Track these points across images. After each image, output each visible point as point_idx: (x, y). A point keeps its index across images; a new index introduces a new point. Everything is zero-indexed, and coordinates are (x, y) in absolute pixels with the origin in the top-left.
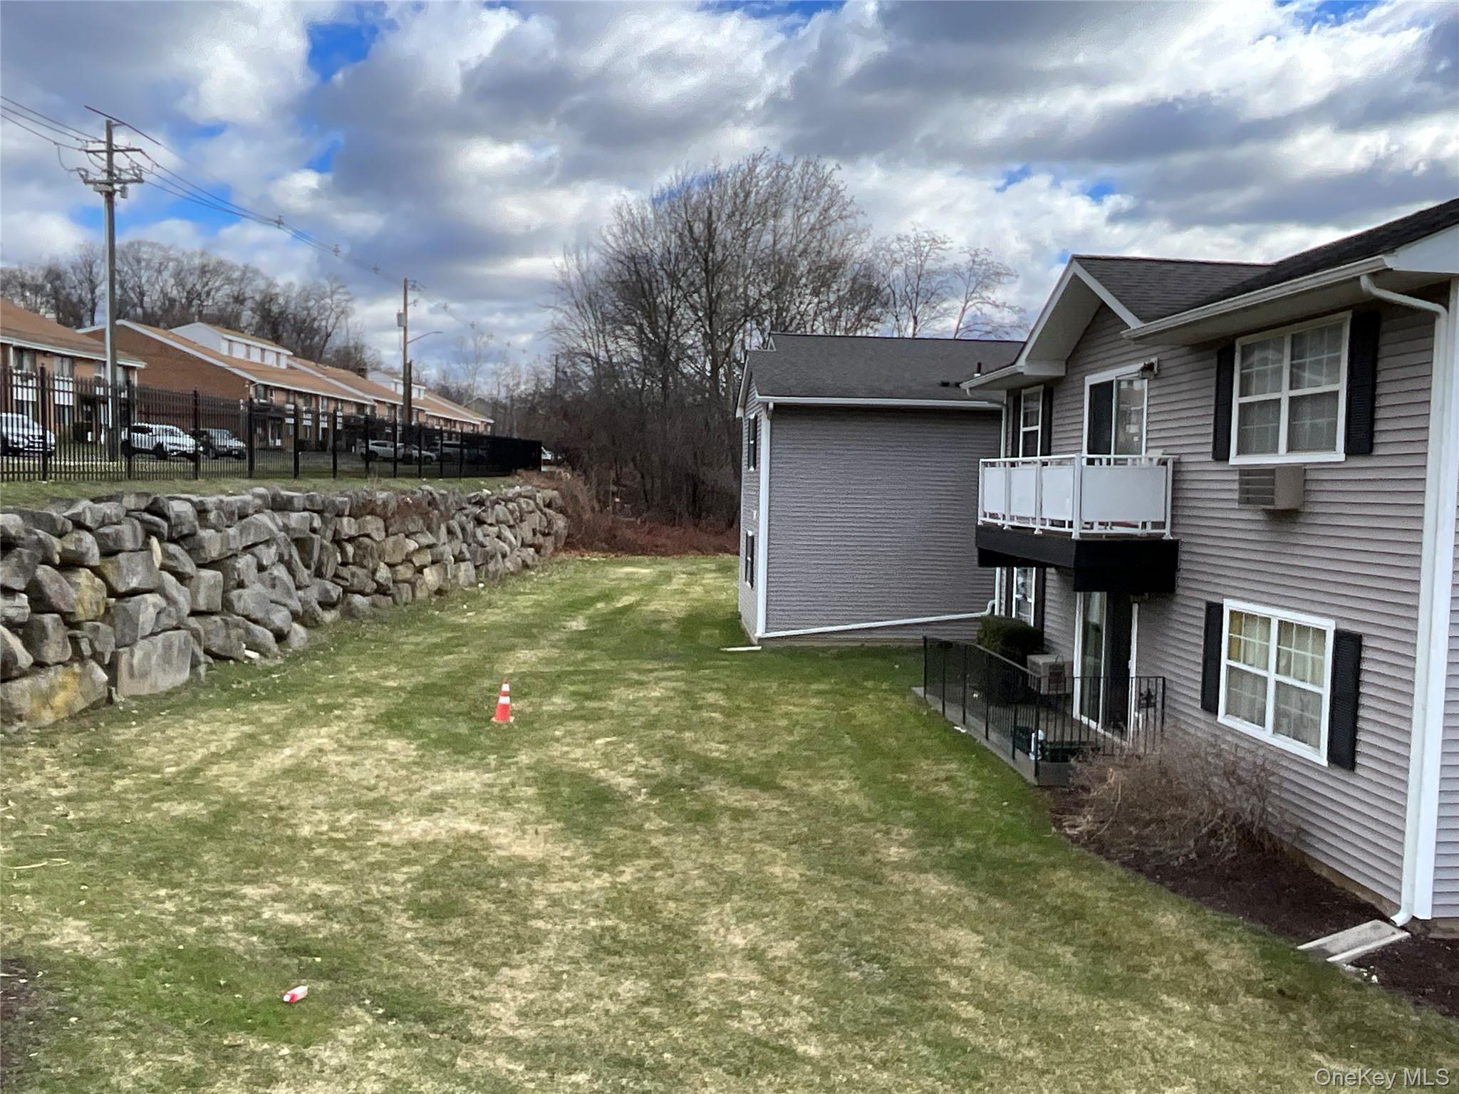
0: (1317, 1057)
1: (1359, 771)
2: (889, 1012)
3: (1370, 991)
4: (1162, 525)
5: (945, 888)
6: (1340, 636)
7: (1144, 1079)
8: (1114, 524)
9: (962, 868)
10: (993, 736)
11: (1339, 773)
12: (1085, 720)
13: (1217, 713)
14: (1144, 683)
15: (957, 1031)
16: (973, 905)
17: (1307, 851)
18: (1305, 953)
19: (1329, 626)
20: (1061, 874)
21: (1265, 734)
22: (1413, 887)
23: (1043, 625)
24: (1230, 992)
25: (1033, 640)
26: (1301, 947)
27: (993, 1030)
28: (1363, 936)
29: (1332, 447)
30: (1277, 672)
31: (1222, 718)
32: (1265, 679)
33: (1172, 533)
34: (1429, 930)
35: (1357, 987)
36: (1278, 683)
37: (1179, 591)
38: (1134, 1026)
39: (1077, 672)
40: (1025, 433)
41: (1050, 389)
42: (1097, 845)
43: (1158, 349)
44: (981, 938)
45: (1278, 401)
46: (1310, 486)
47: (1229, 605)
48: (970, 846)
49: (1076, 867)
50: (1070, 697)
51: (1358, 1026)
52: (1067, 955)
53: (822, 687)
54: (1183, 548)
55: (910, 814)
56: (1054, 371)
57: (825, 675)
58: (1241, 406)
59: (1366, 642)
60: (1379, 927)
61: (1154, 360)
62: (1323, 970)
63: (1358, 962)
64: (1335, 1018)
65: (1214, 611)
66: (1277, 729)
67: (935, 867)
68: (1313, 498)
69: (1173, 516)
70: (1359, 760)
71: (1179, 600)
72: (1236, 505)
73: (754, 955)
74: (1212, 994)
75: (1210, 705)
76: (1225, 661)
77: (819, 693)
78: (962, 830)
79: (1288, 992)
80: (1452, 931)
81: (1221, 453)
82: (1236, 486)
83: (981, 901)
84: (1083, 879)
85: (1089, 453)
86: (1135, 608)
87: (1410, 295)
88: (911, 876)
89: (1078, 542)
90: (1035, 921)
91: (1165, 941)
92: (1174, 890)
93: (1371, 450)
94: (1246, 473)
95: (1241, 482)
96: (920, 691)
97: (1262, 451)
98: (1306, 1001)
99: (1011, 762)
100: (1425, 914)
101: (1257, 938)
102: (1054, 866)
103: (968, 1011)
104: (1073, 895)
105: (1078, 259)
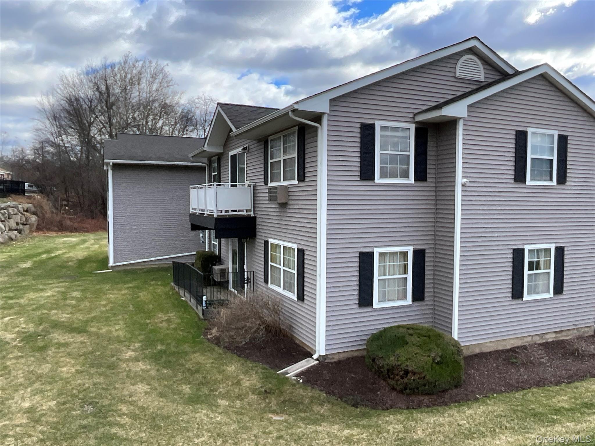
0: (270, 415)
1: (305, 302)
2: (85, 427)
3: (297, 386)
4: (250, 211)
5: (144, 367)
6: (298, 250)
7: (189, 437)
8: (232, 211)
9: (156, 358)
10: (192, 300)
11: (300, 303)
12: (233, 290)
13: (268, 283)
14: (249, 273)
15: (114, 430)
16: (153, 373)
18: (278, 374)
19: (296, 247)
20: (195, 355)
21: (280, 290)
22: (319, 343)
23: (220, 254)
24: (247, 394)
25: (217, 259)
26: (278, 372)
27: (132, 427)
28: (303, 365)
29: (294, 179)
30: (284, 266)
31: (270, 286)
32: (280, 268)
33: (254, 214)
34: (325, 359)
35: (294, 385)
36: (284, 270)
37: (258, 237)
38: (198, 415)
39: (230, 271)
40: (213, 175)
41: (220, 157)
42: (217, 341)
43: (249, 141)
44: (149, 387)
45: (280, 161)
46: (290, 194)
47: (271, 241)
48: (164, 348)
49: (203, 351)
50: (228, 282)
51: (290, 400)
52: (186, 389)
53: (131, 285)
54: (258, 220)
55: (142, 337)
56: (221, 150)
57: (134, 280)
58: (271, 163)
59: (306, 252)
60: (309, 360)
61: (247, 145)
62: (284, 380)
63: (297, 376)
64: (282, 399)
65: (266, 243)
66: (284, 289)
67: (145, 358)
68: (291, 198)
69: (254, 207)
70: (305, 297)
71: (257, 240)
72: (267, 202)
73: (31, 410)
74: (240, 397)
75: (266, 281)
76: (270, 263)
77: (127, 288)
78: (162, 341)
79: (268, 391)
80: (333, 358)
81: (266, 183)
82: (267, 195)
83: (158, 370)
84: (204, 355)
85: (231, 182)
86: (245, 244)
87: (309, 120)
88: (131, 364)
89: (216, 218)
90: (179, 376)
91: (227, 378)
92: (239, 356)
93: (305, 179)
94: (270, 189)
95: (269, 193)
96: (173, 284)
97: (277, 181)
98: (274, 393)
99: (195, 309)
100: (323, 354)
101: (263, 371)
102: (194, 352)
103: (125, 420)
104: (198, 363)
105: (219, 104)
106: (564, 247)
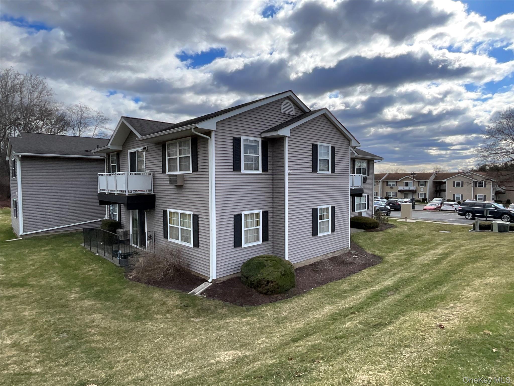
0: (192, 319)
1: (200, 247)
2: (69, 347)
3: (204, 300)
4: (151, 190)
5: (90, 303)
6: (194, 215)
7: (149, 340)
8: (138, 191)
9: (97, 296)
10: (107, 254)
11: (196, 249)
12: (133, 245)
13: (167, 238)
14: (149, 233)
15: (93, 345)
16: (99, 306)
17: (191, 269)
18: (189, 294)
19: (191, 213)
20: (127, 290)
21: (179, 242)
22: (212, 273)
23: (121, 221)
24: (173, 310)
25: (118, 225)
26: (189, 293)
27: (105, 341)
28: (203, 287)
29: (189, 170)
30: (181, 226)
31: (169, 239)
32: (178, 228)
33: (154, 193)
34: (216, 282)
35: (201, 299)
36: (181, 229)
37: (157, 208)
38: (147, 326)
39: (131, 232)
40: (112, 166)
41: (119, 153)
42: (138, 280)
43: (147, 143)
44: (102, 315)
45: (177, 158)
46: (185, 179)
47: (169, 210)
48: (99, 288)
49: (131, 287)
50: (129, 240)
51: (202, 309)
52: (128, 312)
53: (46, 248)
54: (157, 196)
55: (79, 283)
56: (120, 148)
57: (48, 244)
58: (168, 159)
59: (199, 216)
60: (206, 284)
61: (146, 146)
62: (194, 297)
63: (202, 293)
64: (197, 308)
65: (165, 212)
66: (181, 240)
67: (87, 297)
68: (186, 182)
69: (153, 188)
70: (200, 245)
71: (157, 210)
72: (168, 185)
73: (15, 345)
74: (168, 312)
75: (166, 237)
76: (168, 225)
77: (45, 251)
78: (96, 285)
79: (186, 305)
80: (221, 281)
81: (164, 172)
82: (168, 180)
83: (102, 304)
84: (133, 290)
85: (131, 171)
86: (146, 213)
87: (202, 134)
88: (78, 302)
89: (128, 196)
90: (120, 305)
91: (155, 301)
92: (158, 287)
93: (198, 170)
94: (170, 176)
96: (83, 245)
97: (173, 171)
98: (190, 306)
99: (112, 261)
100: (215, 278)
101: (179, 294)
102: (125, 288)
103: (97, 338)
104: (131, 295)
105: (123, 117)
106: (335, 206)
